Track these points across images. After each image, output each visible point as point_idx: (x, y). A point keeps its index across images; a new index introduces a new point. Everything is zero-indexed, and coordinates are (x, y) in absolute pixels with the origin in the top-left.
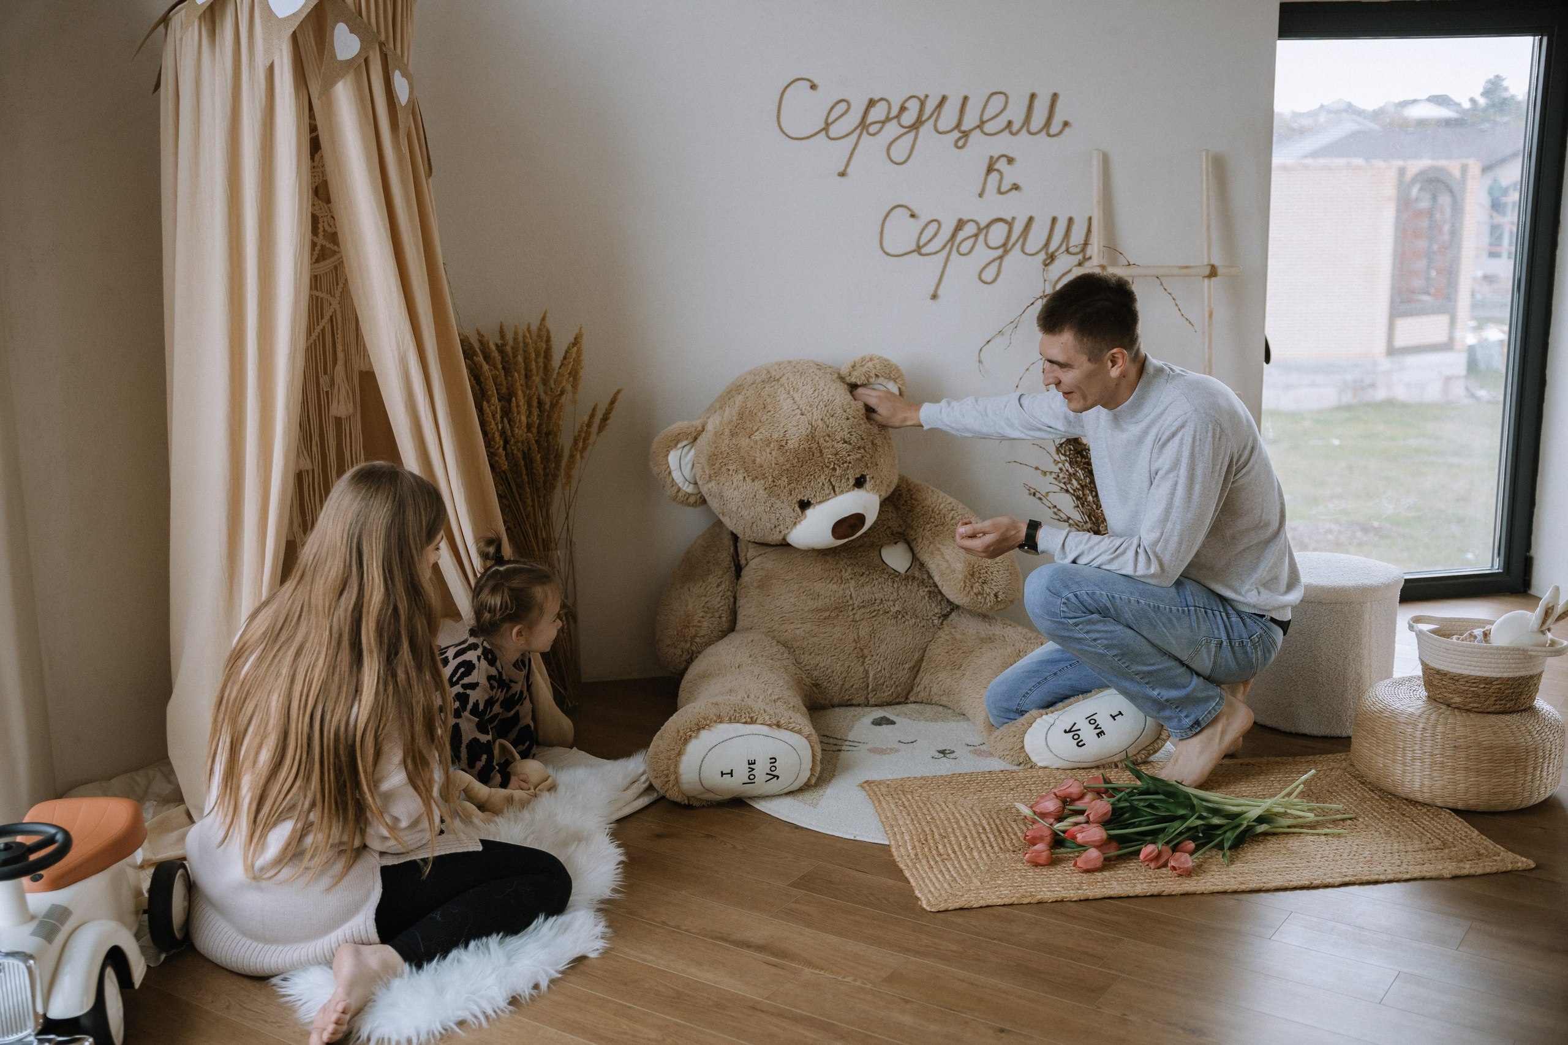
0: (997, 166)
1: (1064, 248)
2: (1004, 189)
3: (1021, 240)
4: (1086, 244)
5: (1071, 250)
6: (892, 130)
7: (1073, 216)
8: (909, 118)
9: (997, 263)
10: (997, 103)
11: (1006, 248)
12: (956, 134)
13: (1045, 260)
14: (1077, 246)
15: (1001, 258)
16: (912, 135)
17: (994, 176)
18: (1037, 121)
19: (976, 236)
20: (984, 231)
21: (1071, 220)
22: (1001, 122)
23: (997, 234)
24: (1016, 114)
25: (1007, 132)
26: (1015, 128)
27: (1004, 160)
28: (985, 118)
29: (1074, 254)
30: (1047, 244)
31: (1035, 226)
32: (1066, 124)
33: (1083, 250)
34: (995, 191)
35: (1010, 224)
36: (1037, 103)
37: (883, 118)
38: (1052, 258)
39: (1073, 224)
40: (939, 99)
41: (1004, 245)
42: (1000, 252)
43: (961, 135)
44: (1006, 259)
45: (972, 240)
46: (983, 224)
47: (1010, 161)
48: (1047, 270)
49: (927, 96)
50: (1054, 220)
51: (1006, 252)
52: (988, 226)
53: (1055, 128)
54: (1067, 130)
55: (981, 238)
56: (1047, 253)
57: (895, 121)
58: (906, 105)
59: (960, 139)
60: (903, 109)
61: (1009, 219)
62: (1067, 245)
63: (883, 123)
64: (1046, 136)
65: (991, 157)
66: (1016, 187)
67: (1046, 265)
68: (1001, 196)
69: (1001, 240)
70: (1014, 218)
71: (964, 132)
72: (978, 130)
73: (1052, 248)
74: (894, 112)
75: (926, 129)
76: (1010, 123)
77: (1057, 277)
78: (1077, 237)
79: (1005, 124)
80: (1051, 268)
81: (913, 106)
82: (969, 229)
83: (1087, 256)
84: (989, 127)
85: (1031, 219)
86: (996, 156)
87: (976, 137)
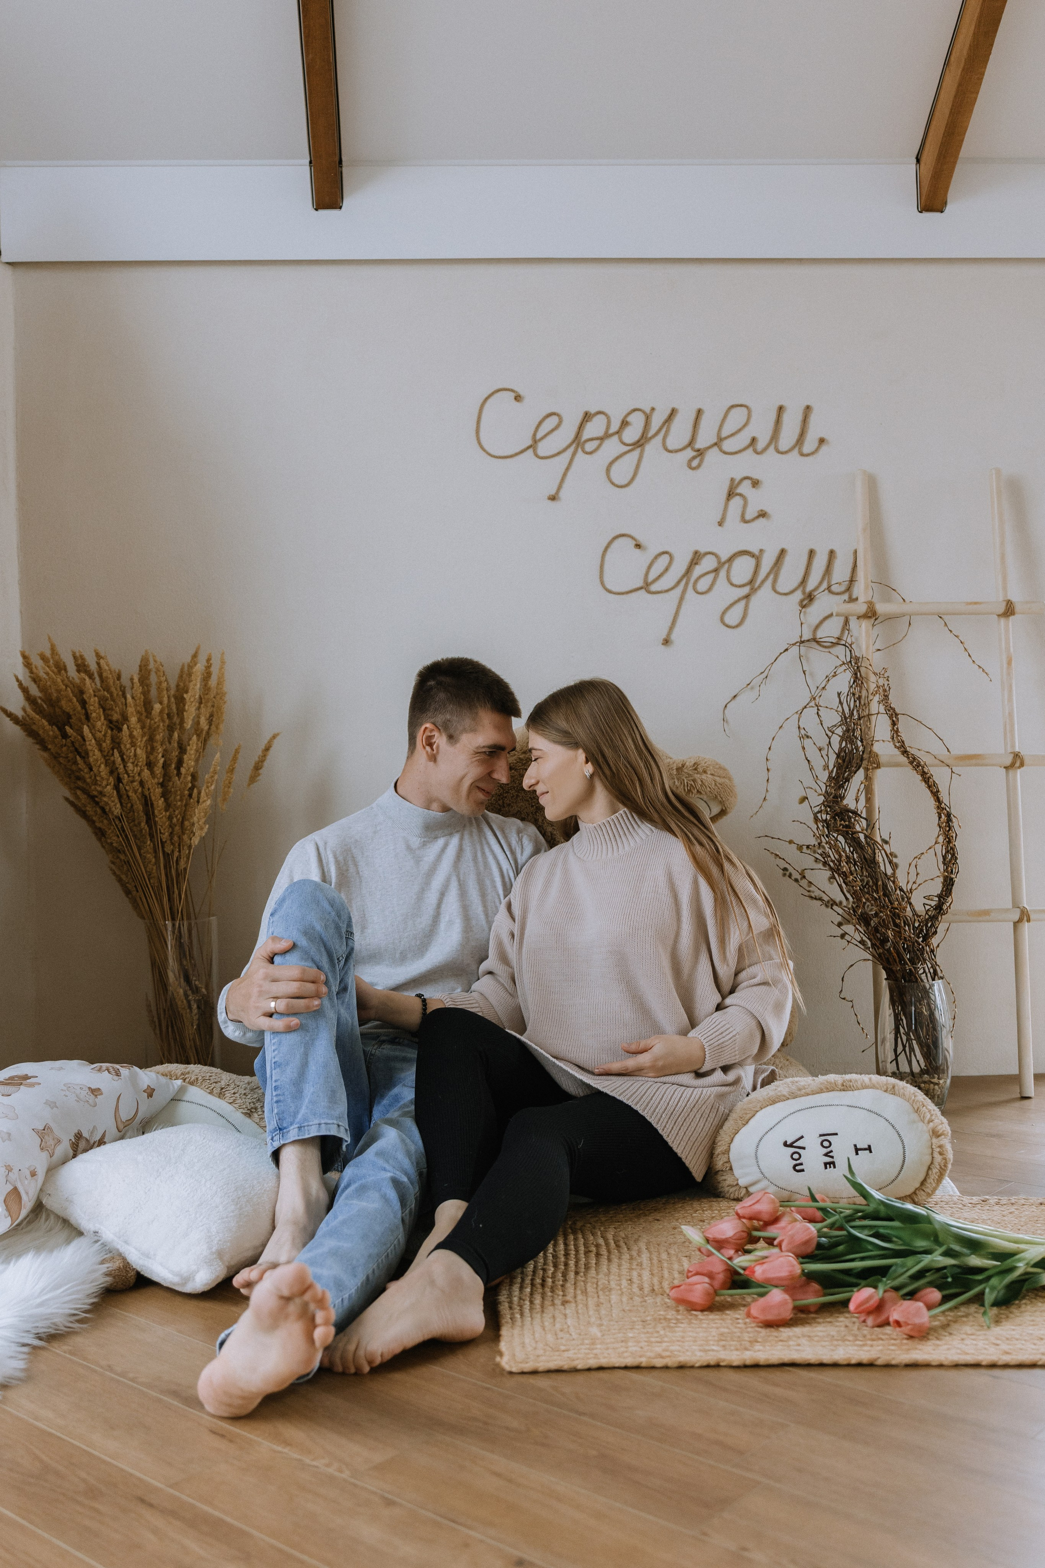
0: (739, 491)
1: (825, 585)
2: (748, 517)
3: (772, 577)
4: (852, 581)
5: (834, 588)
6: (612, 447)
7: (835, 548)
8: (631, 434)
9: (743, 603)
10: (737, 418)
11: (753, 585)
12: (690, 453)
13: (802, 601)
14: (840, 584)
15: (747, 597)
16: (637, 453)
17: (736, 502)
18: (788, 436)
19: (716, 571)
20: (726, 566)
21: (832, 553)
22: (743, 439)
23: (742, 569)
24: (762, 429)
25: (750, 450)
26: (760, 446)
27: (748, 483)
28: (724, 435)
29: (838, 594)
30: (804, 581)
31: (788, 560)
32: (822, 441)
33: (849, 589)
34: (739, 518)
35: (758, 558)
36: (786, 418)
37: (601, 433)
38: (810, 598)
39: (835, 557)
40: (668, 412)
41: (751, 582)
42: (746, 590)
43: (695, 454)
44: (755, 600)
45: (712, 576)
46: (724, 557)
47: (755, 483)
48: (805, 612)
49: (653, 409)
50: (812, 553)
51: (754, 590)
52: (731, 559)
53: (808, 447)
54: (824, 448)
55: (723, 573)
56: (804, 592)
57: (616, 438)
58: (629, 419)
59: (694, 458)
60: (625, 424)
61: (757, 553)
62: (829, 582)
63: (602, 439)
64: (798, 455)
65: (732, 480)
66: (763, 514)
67: (804, 607)
68: (745, 525)
69: (747, 577)
70: (761, 551)
71: (698, 450)
72: (715, 449)
73: (810, 586)
74: (614, 427)
75: (653, 448)
76: (754, 440)
77: (817, 622)
78: (840, 573)
79: (748, 441)
80: (809, 610)
81: (637, 422)
82: (708, 564)
83: (854, 597)
84: (727, 445)
85: (783, 552)
86: (738, 478)
87: (713, 456)
